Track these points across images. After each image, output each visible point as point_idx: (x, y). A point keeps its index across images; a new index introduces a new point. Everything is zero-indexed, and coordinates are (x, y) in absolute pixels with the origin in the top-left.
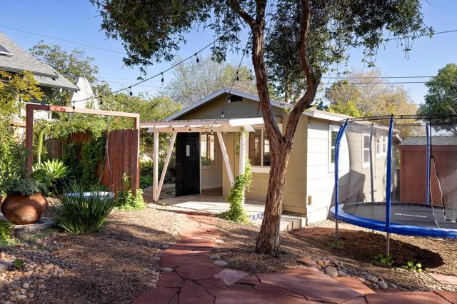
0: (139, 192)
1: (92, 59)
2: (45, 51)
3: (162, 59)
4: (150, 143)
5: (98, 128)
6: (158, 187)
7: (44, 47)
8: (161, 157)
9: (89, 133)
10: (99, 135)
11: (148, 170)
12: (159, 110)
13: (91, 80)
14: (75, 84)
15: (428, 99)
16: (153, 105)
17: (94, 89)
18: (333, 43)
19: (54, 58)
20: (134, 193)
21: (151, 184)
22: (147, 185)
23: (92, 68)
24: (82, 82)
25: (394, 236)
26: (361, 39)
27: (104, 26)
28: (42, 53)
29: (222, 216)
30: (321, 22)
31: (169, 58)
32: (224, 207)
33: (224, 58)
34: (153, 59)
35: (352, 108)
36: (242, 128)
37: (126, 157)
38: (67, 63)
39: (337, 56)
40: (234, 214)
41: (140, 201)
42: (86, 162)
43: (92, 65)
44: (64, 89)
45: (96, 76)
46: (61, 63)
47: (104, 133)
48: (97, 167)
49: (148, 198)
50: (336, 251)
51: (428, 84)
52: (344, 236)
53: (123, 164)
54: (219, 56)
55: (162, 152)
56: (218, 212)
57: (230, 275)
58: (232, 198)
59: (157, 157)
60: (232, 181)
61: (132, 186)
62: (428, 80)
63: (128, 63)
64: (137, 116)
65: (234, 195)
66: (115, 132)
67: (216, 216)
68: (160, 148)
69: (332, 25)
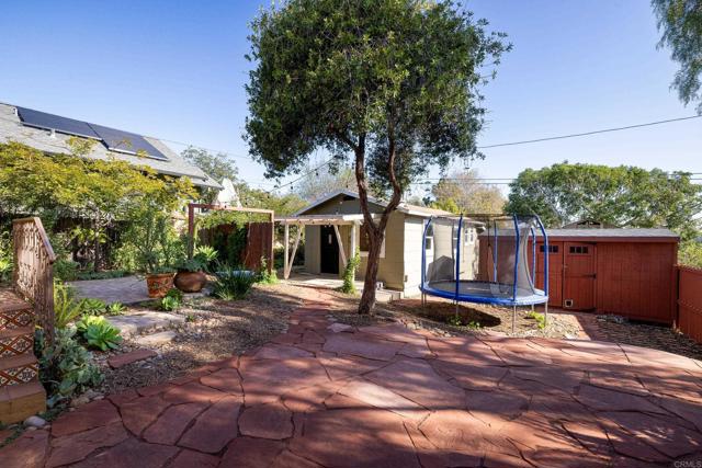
0: (274, 271)
1: (233, 162)
2: (194, 154)
3: (292, 172)
4: (282, 232)
5: (241, 221)
6: (288, 268)
7: (193, 151)
8: (291, 244)
9: (234, 225)
10: (242, 227)
11: (280, 255)
12: (289, 206)
13: (233, 179)
14: (220, 183)
15: (511, 197)
16: (284, 203)
17: (235, 187)
18: (418, 160)
19: (202, 161)
20: (270, 273)
21: (283, 266)
22: (280, 267)
23: (233, 168)
24: (226, 183)
25: (462, 303)
26: (436, 159)
27: (251, 152)
28: (191, 156)
29: (338, 290)
30: (410, 144)
31: (297, 172)
32: (339, 283)
33: (337, 171)
34: (286, 172)
35: (452, 203)
36: (353, 222)
37: (263, 244)
38: (212, 165)
39: (421, 170)
40: (346, 288)
41: (274, 278)
42: (231, 248)
43: (233, 166)
44: (212, 188)
45: (237, 176)
46: (207, 165)
47: (246, 225)
48: (240, 252)
49: (281, 276)
50: (421, 315)
51: (511, 185)
52: (431, 305)
53: (261, 249)
54: (334, 170)
55: (292, 240)
56: (334, 287)
57: (338, 327)
58: (345, 276)
59: (288, 245)
60: (345, 263)
61: (268, 267)
62: (511, 182)
63: (267, 177)
64: (272, 212)
65: (347, 273)
66: (255, 224)
67: (334, 289)
68: (290, 237)
69: (417, 147)
